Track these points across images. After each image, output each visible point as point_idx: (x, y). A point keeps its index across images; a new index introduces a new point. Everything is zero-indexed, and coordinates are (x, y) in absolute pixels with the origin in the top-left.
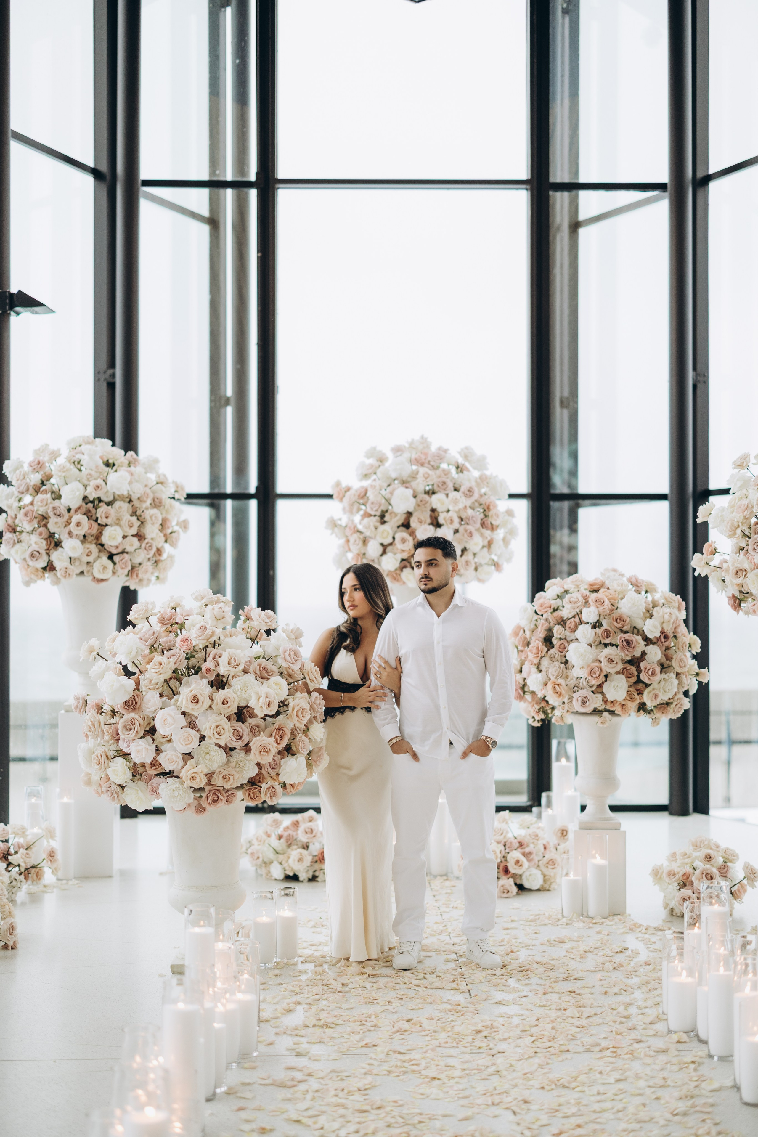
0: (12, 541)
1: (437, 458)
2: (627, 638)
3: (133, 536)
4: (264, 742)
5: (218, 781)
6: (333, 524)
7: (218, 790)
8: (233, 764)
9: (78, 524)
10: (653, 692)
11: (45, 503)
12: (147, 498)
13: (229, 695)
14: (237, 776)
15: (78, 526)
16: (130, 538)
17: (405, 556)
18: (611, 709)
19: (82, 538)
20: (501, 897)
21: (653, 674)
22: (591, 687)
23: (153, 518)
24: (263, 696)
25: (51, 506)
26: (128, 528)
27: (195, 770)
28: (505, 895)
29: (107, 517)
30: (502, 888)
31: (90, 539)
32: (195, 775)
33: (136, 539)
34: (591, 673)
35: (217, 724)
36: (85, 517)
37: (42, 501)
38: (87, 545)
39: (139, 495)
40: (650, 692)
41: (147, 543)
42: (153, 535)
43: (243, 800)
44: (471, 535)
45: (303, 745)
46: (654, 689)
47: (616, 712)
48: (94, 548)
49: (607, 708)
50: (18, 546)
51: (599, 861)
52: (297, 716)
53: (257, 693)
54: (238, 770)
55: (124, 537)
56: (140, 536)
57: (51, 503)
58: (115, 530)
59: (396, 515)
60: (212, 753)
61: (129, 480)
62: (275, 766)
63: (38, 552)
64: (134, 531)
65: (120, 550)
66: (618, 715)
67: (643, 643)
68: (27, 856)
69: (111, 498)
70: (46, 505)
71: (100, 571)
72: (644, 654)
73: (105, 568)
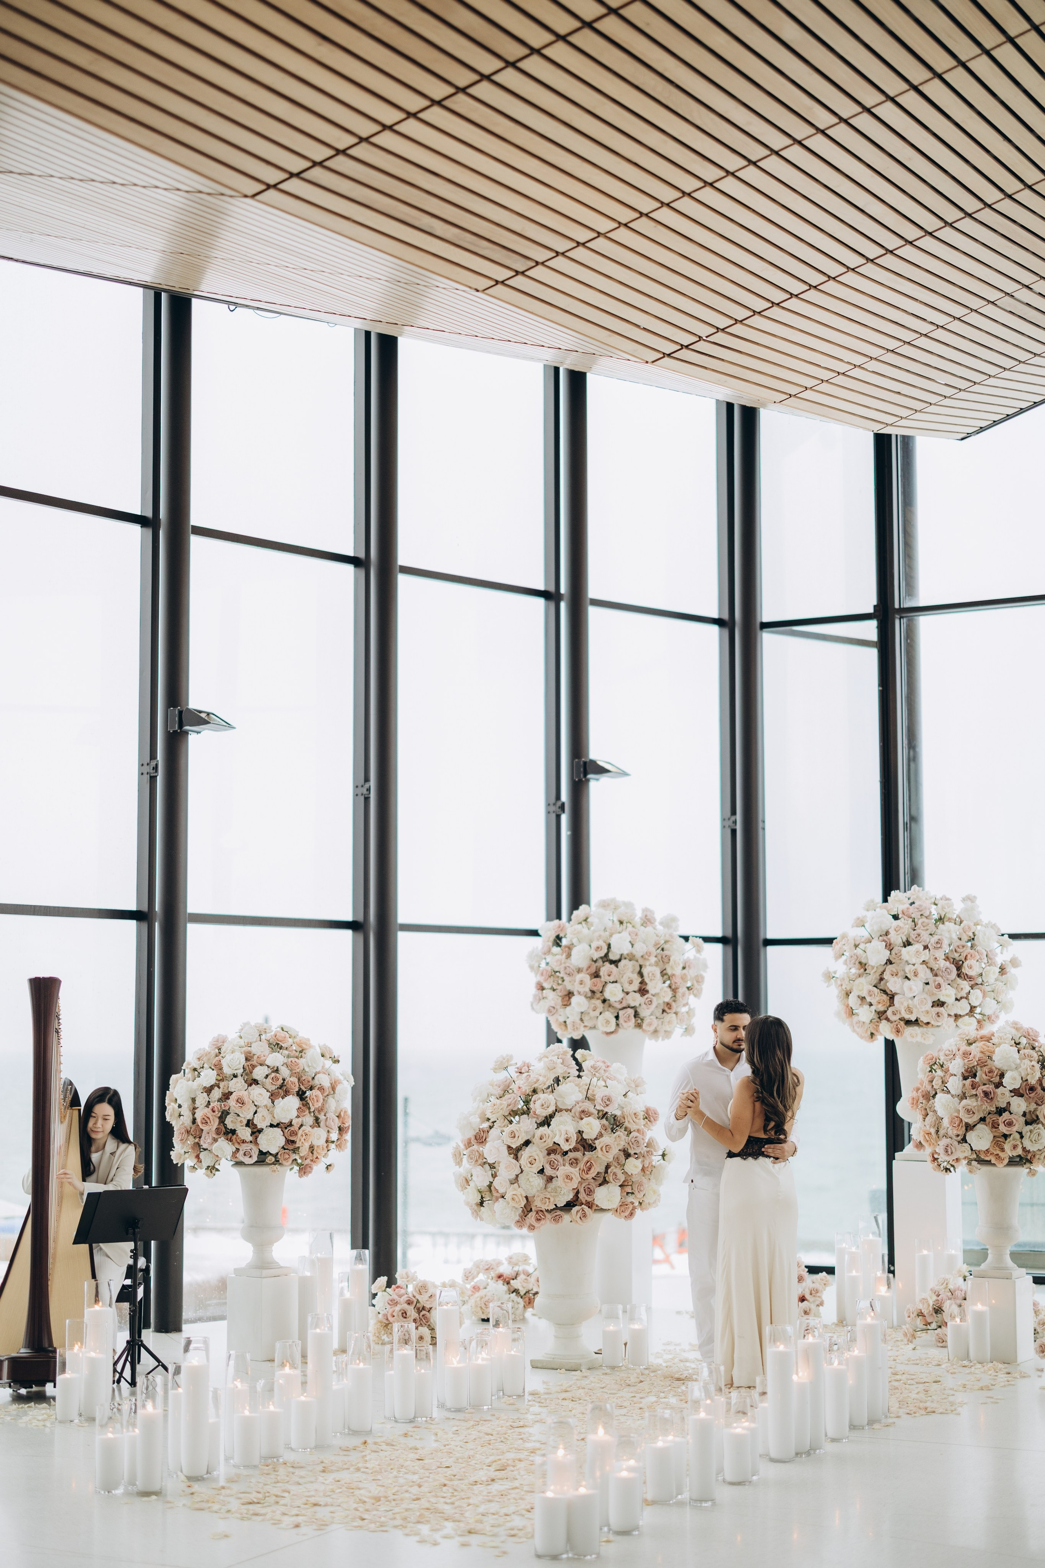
0: (538, 998)
1: (916, 910)
2: (984, 1089)
3: (635, 992)
4: (567, 1171)
5: (538, 1204)
6: (829, 977)
7: (541, 1211)
8: (549, 1190)
9: (581, 983)
10: (1013, 1142)
11: (559, 963)
12: (649, 956)
13: (545, 1132)
14: (552, 1199)
15: (581, 984)
16: (632, 994)
17: (881, 1008)
18: (987, 1159)
19: (589, 994)
20: (938, 1346)
21: (1010, 1124)
22: (958, 1136)
23: (650, 975)
24: (563, 1133)
25: (563, 965)
26: (628, 984)
27: (514, 1193)
28: (941, 1345)
29: (609, 975)
30: (937, 1337)
31: (598, 995)
32: (514, 1196)
33: (638, 995)
34: (952, 1122)
35: (530, 1155)
36: (588, 977)
37: (557, 961)
38: (593, 1001)
39: (642, 954)
40: (1009, 1142)
41: (647, 999)
42: (657, 991)
43: (571, 1222)
44: (939, 986)
45: (614, 1177)
46: (1014, 1139)
47: (993, 1162)
48: (598, 1003)
49: (983, 1157)
50: (542, 1002)
51: (979, 1307)
52: (602, 1150)
53: (560, 1131)
54: (552, 1194)
55: (627, 993)
56: (643, 991)
57: (565, 963)
58: (616, 988)
59: (873, 967)
60: (531, 1180)
61: (629, 939)
62: (590, 1192)
63: (554, 1008)
64: (636, 986)
65: (624, 1005)
66: (994, 1164)
67: (1008, 1094)
68: (525, 1281)
69: (616, 958)
70: (561, 964)
71: (603, 1025)
72: (1009, 1103)
73: (608, 1022)
